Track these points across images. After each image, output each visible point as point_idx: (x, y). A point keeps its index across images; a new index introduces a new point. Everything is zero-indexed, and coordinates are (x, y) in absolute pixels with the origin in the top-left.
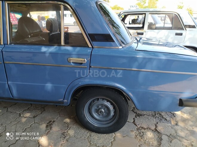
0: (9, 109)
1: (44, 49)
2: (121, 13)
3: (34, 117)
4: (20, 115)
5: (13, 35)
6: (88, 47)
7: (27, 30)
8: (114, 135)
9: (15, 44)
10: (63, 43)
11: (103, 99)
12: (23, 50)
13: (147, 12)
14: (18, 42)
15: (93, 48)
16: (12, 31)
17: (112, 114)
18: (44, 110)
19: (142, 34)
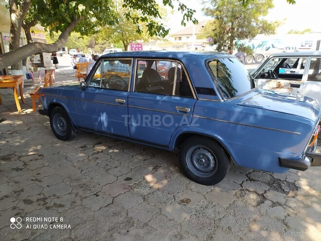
0: (125, 151)
1: (158, 98)
2: (270, 57)
3: (144, 160)
4: (133, 157)
5: (138, 81)
6: (194, 98)
7: (149, 81)
8: (213, 188)
9: (138, 92)
10: (174, 94)
11: (205, 149)
12: (146, 98)
13: (308, 56)
14: (140, 90)
15: (197, 99)
16: (138, 78)
17: (212, 165)
18: (154, 157)
19: (298, 86)
